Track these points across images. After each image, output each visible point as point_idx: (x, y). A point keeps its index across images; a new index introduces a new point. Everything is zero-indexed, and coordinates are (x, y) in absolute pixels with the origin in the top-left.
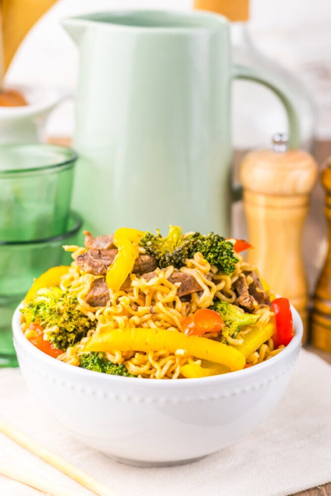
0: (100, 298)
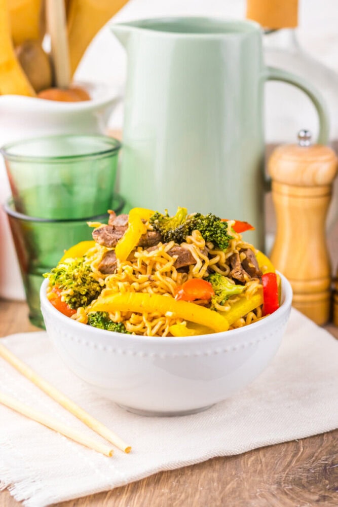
0: (109, 267)
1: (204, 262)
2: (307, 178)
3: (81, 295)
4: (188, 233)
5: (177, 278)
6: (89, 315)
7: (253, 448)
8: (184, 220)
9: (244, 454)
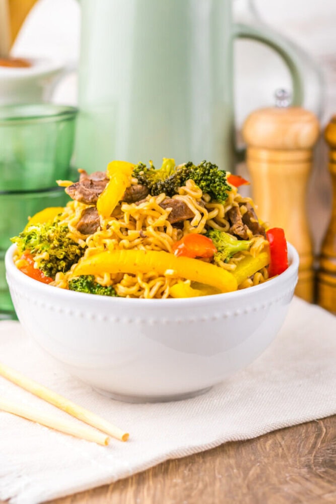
0: (90, 225)
1: (202, 215)
2: (289, 140)
3: (57, 259)
4: (179, 185)
5: (173, 234)
6: (70, 282)
7: (269, 431)
8: (172, 171)
9: (259, 438)
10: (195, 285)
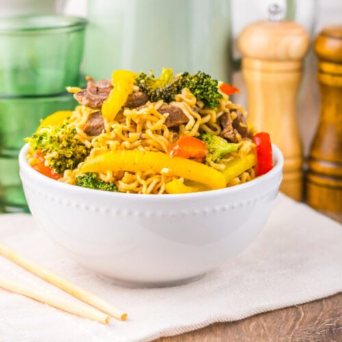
0: (96, 128)
1: (196, 120)
3: (66, 158)
4: (176, 92)
5: (169, 136)
6: (76, 178)
7: (253, 314)
8: (170, 80)
9: (243, 320)
10: (188, 183)
